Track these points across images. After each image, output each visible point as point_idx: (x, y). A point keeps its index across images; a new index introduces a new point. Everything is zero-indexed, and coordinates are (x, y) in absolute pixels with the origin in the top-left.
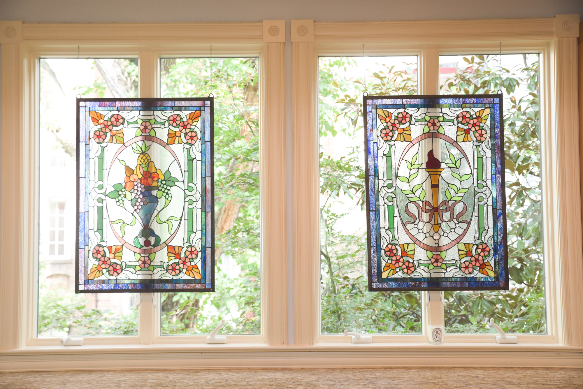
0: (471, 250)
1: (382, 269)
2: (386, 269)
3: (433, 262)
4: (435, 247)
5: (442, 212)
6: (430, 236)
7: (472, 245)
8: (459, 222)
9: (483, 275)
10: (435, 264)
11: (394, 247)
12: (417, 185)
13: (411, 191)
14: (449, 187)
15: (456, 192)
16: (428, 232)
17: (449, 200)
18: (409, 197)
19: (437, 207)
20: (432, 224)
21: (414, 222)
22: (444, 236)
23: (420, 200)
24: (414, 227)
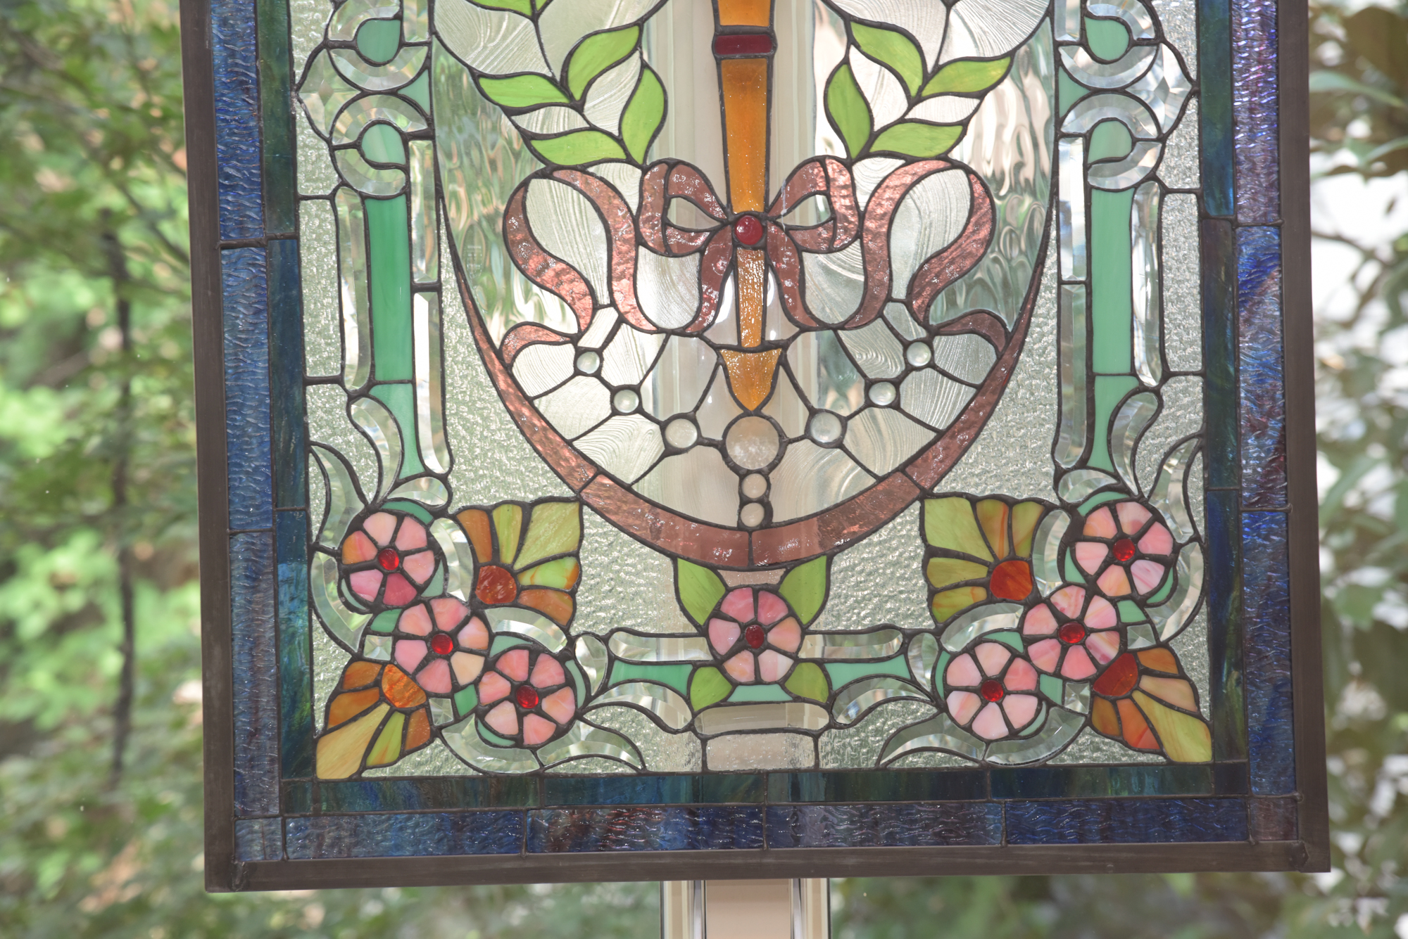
0: (1023, 552)
1: (320, 706)
2: (347, 705)
3: (722, 649)
4: (741, 527)
5: (799, 250)
6: (701, 441)
7: (1034, 512)
8: (934, 332)
9: (1117, 748)
10: (741, 666)
11: (411, 536)
12: (599, 37)
13: (552, 80)
14: (858, 47)
15: (913, 92)
16: (688, 409)
17: (854, 153)
18: (536, 129)
19: (756, 207)
20: (717, 348)
21: (573, 330)
22: (814, 441)
23: (622, 156)
24: (578, 373)
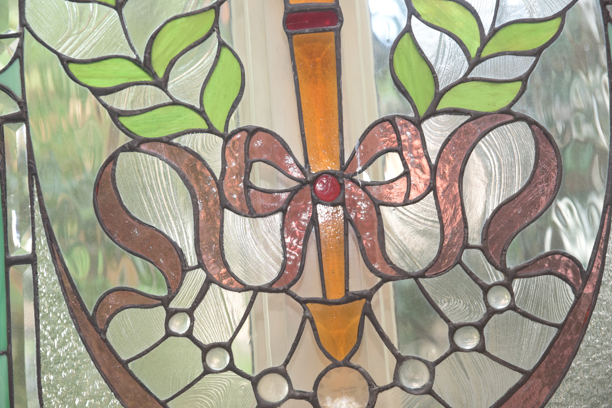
5: (376, 204)
6: (293, 395)
8: (512, 276)
12: (179, 21)
13: (136, 62)
14: (418, 16)
15: (473, 53)
16: (279, 363)
17: (422, 112)
18: (124, 107)
19: (332, 166)
20: (303, 302)
21: (164, 293)
22: (403, 388)
23: (205, 126)
24: (169, 334)
